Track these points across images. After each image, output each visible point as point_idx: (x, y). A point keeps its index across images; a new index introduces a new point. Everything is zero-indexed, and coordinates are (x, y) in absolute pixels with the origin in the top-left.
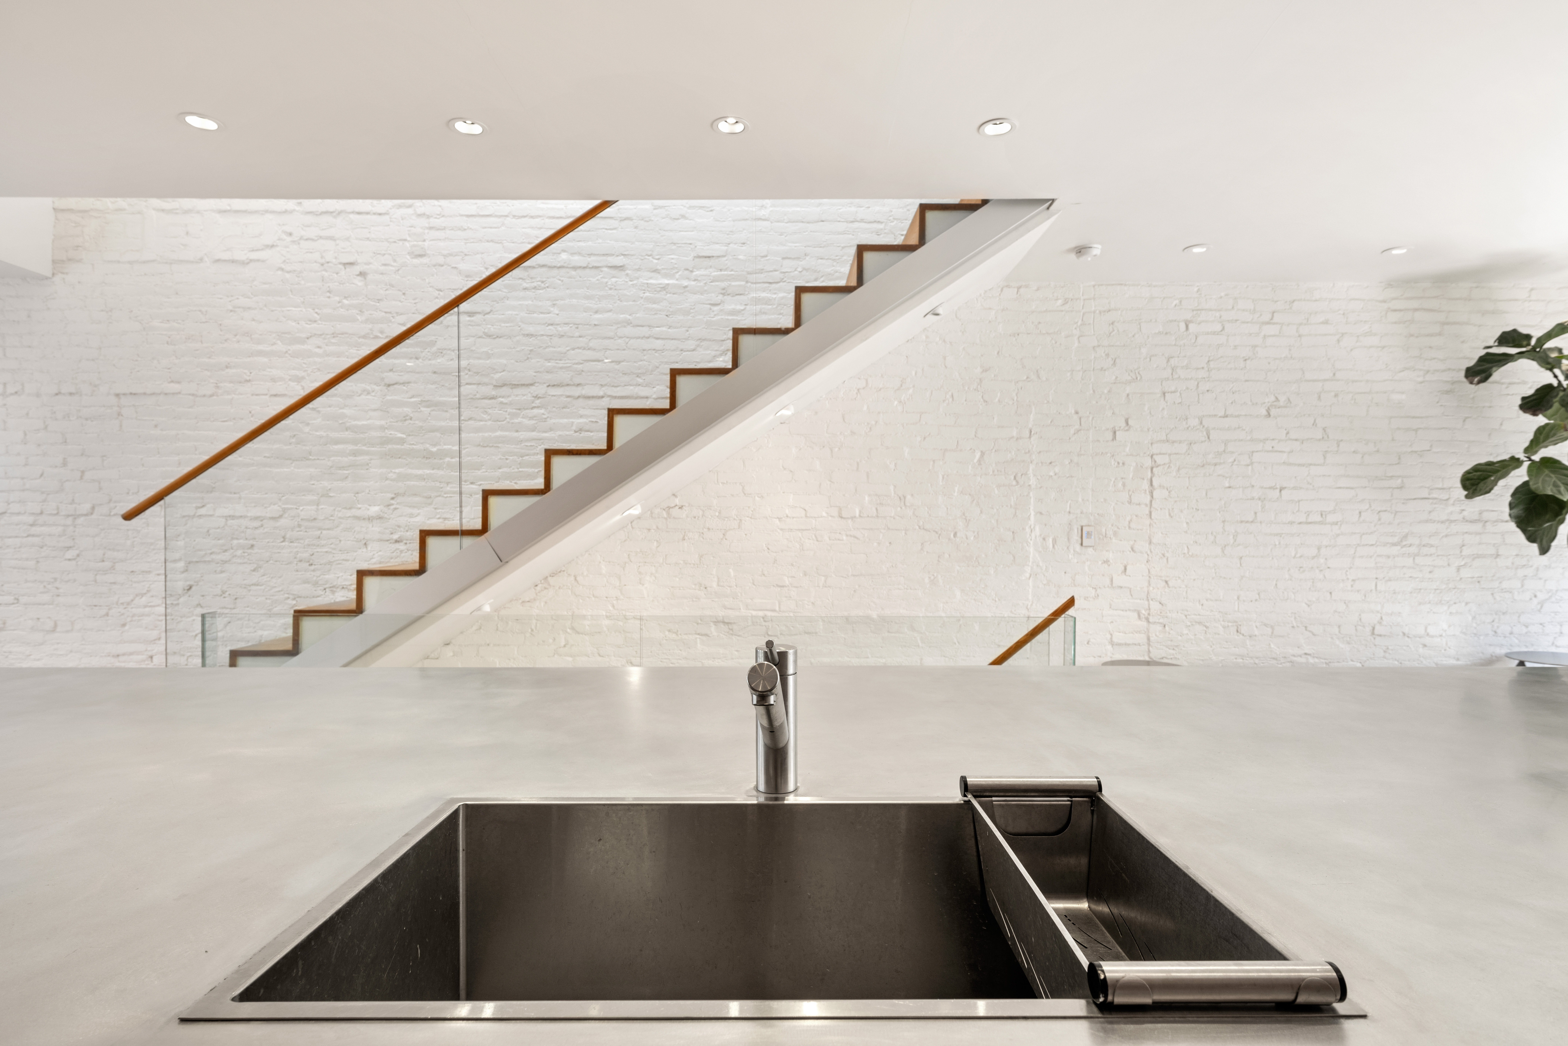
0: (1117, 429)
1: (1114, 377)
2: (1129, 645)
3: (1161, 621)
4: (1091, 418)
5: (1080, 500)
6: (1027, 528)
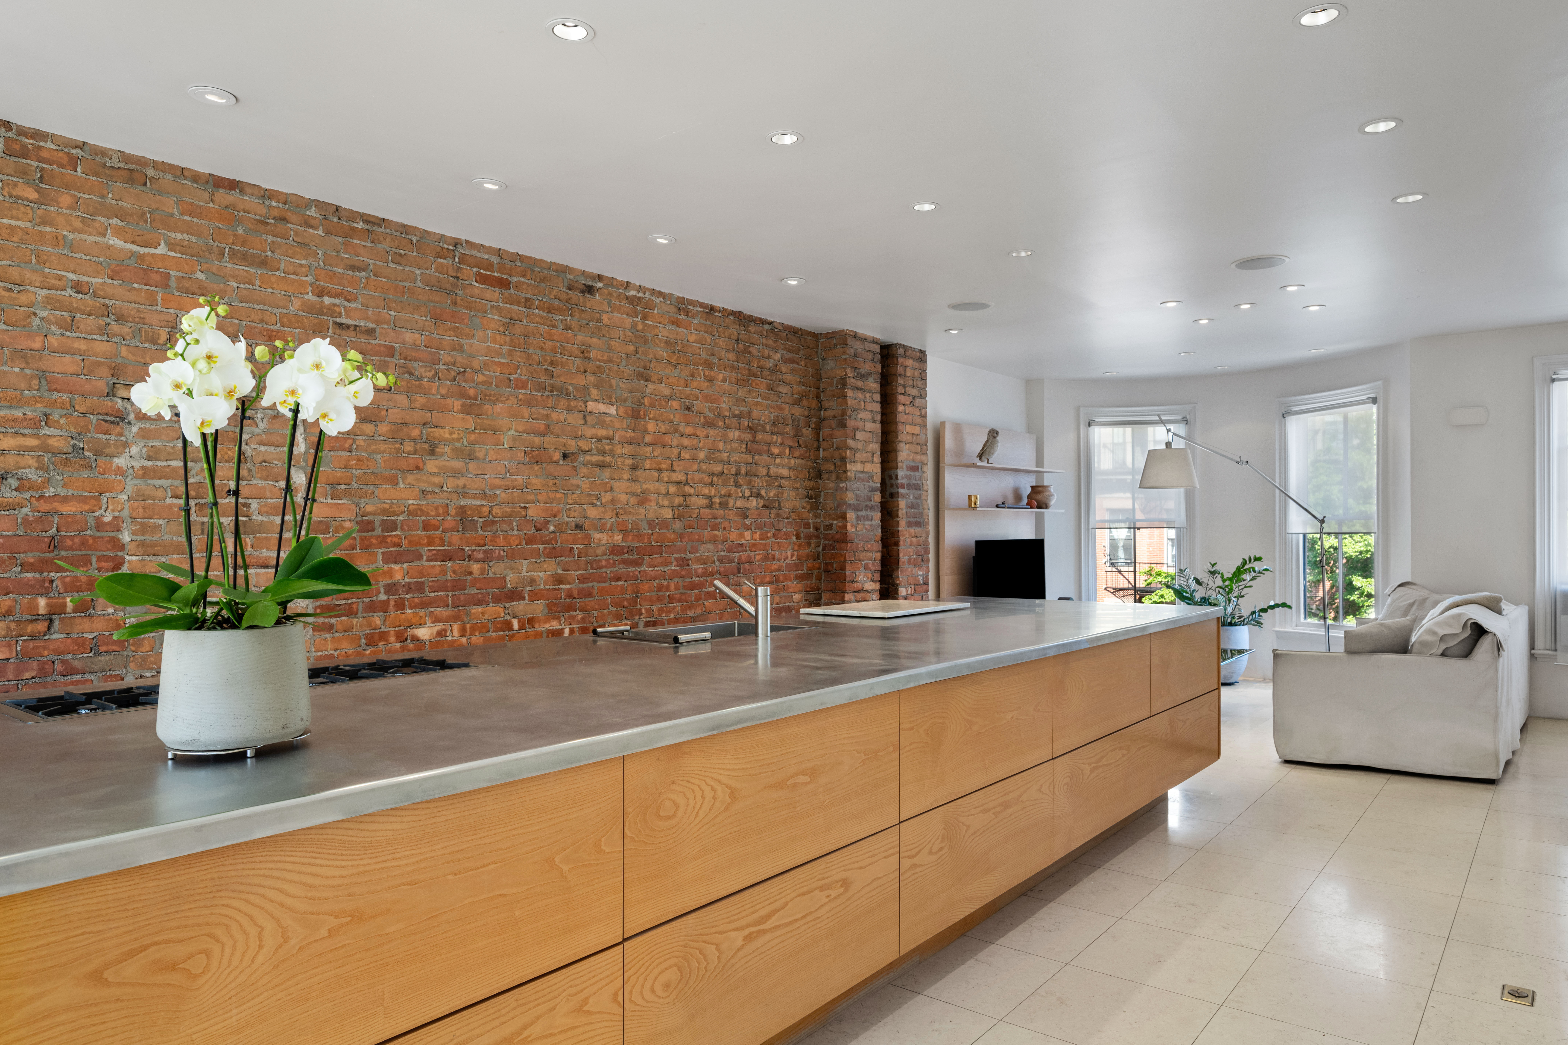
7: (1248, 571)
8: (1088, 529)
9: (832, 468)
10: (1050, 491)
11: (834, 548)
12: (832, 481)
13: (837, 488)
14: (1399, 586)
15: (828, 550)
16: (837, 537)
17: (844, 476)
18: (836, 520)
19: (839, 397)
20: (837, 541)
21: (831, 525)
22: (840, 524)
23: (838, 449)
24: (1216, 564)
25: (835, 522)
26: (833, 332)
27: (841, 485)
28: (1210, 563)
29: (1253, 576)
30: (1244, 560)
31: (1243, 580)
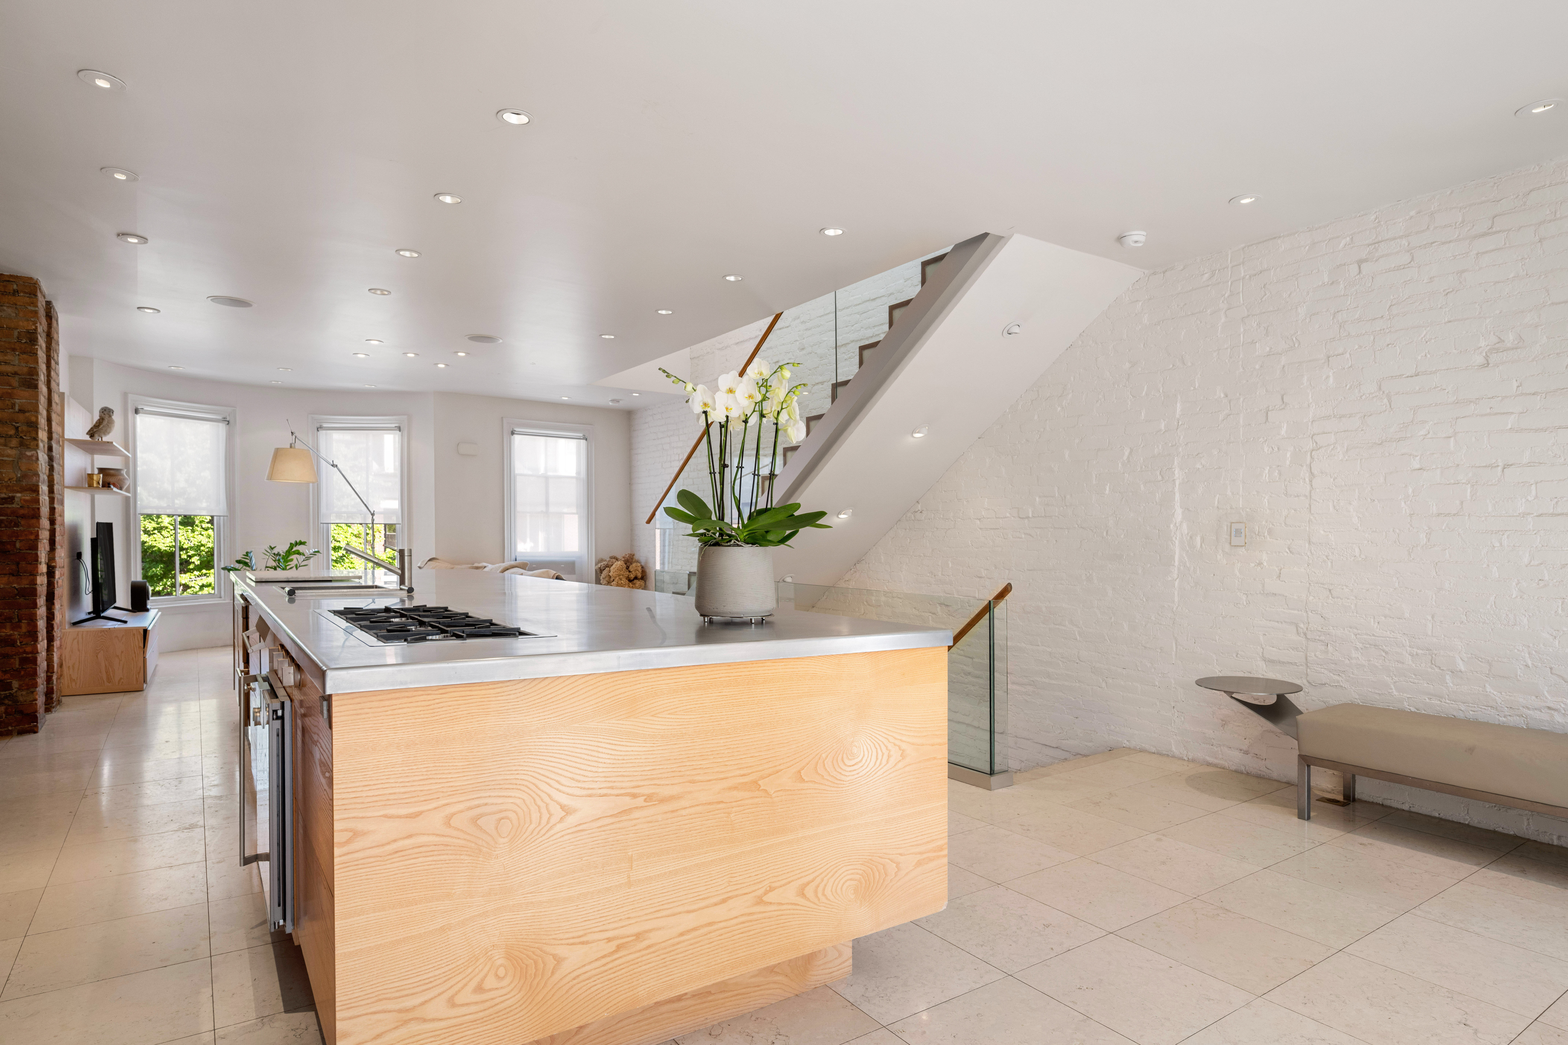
0: (1270, 408)
1: (1268, 349)
2: (1283, 663)
3: (1323, 638)
4: (1242, 399)
5: (1229, 493)
6: (1172, 526)
7: (299, 553)
9: (12, 432)
10: (122, 475)
11: (17, 525)
12: (12, 448)
13: (21, 456)
15: (6, 526)
16: (22, 512)
17: (33, 443)
18: (18, 492)
19: (24, 353)
20: (23, 517)
21: (13, 498)
22: (27, 498)
23: (22, 411)
24: (274, 547)
25: (19, 495)
26: (11, 276)
27: (29, 453)
28: (270, 547)
29: (304, 557)
30: (291, 544)
31: (292, 560)
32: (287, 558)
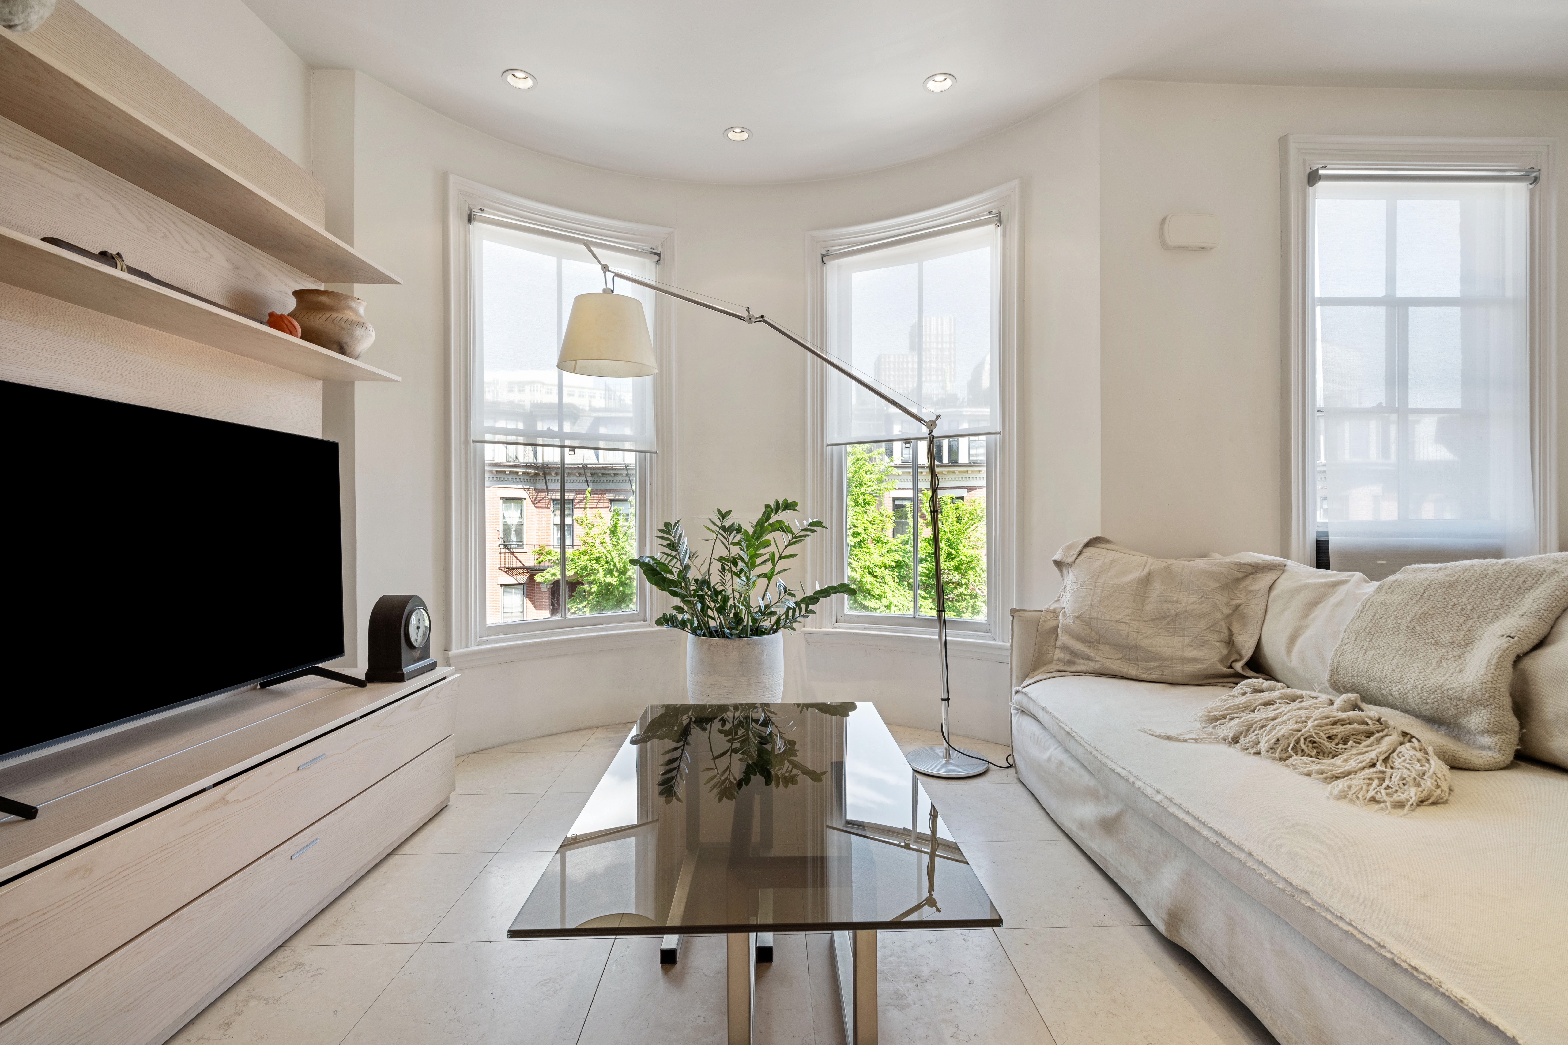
7: (781, 527)
8: (466, 442)
10: (355, 316)
14: (1089, 544)
24: (729, 512)
28: (719, 511)
29: (790, 536)
30: (767, 506)
31: (767, 544)
32: (758, 539)
